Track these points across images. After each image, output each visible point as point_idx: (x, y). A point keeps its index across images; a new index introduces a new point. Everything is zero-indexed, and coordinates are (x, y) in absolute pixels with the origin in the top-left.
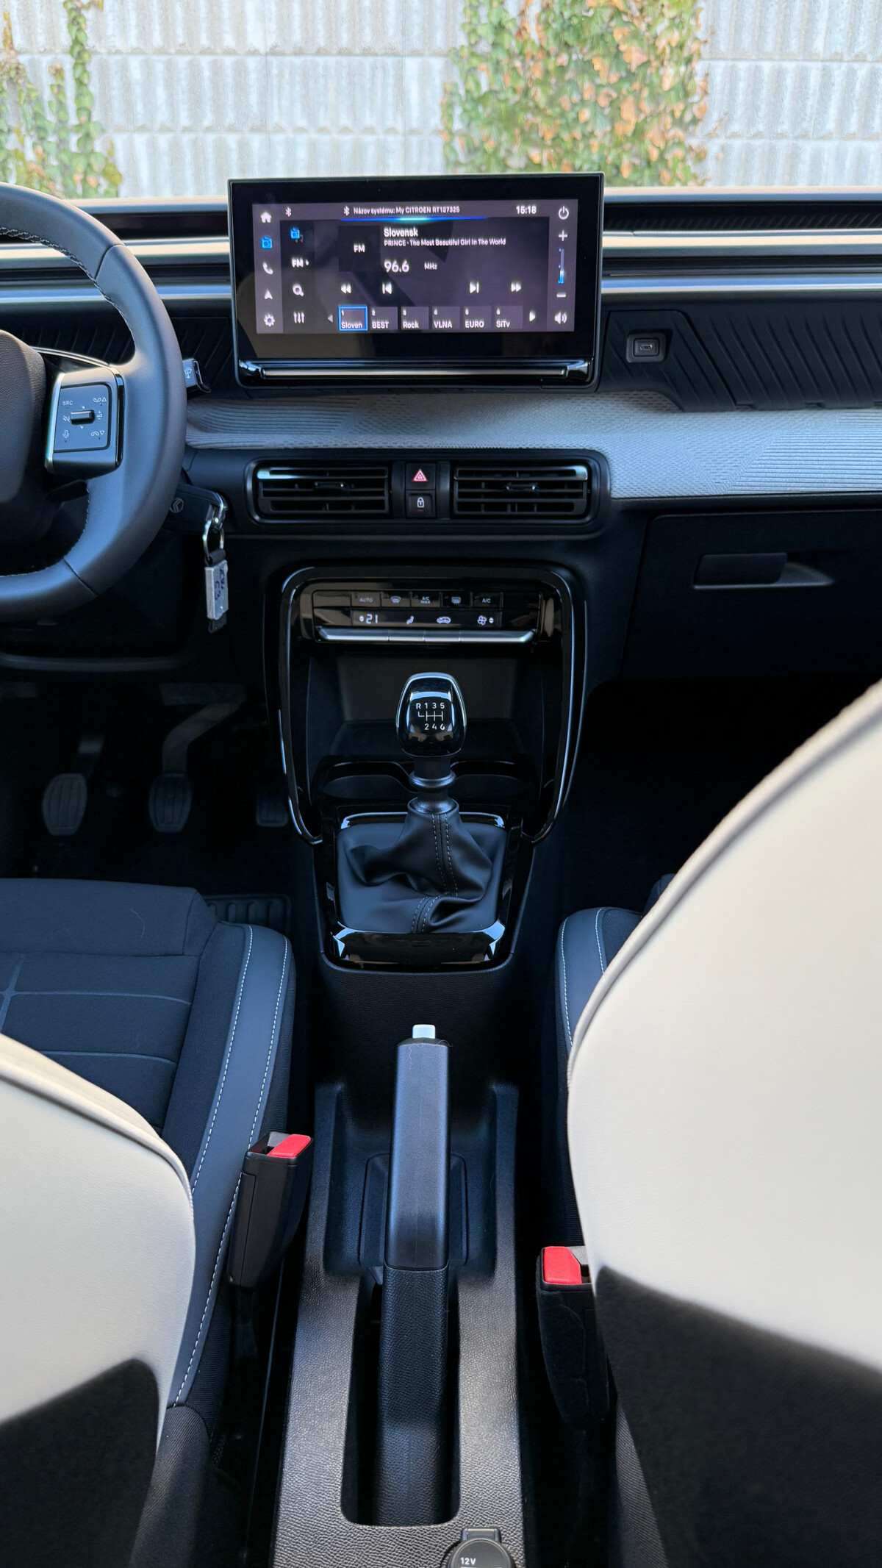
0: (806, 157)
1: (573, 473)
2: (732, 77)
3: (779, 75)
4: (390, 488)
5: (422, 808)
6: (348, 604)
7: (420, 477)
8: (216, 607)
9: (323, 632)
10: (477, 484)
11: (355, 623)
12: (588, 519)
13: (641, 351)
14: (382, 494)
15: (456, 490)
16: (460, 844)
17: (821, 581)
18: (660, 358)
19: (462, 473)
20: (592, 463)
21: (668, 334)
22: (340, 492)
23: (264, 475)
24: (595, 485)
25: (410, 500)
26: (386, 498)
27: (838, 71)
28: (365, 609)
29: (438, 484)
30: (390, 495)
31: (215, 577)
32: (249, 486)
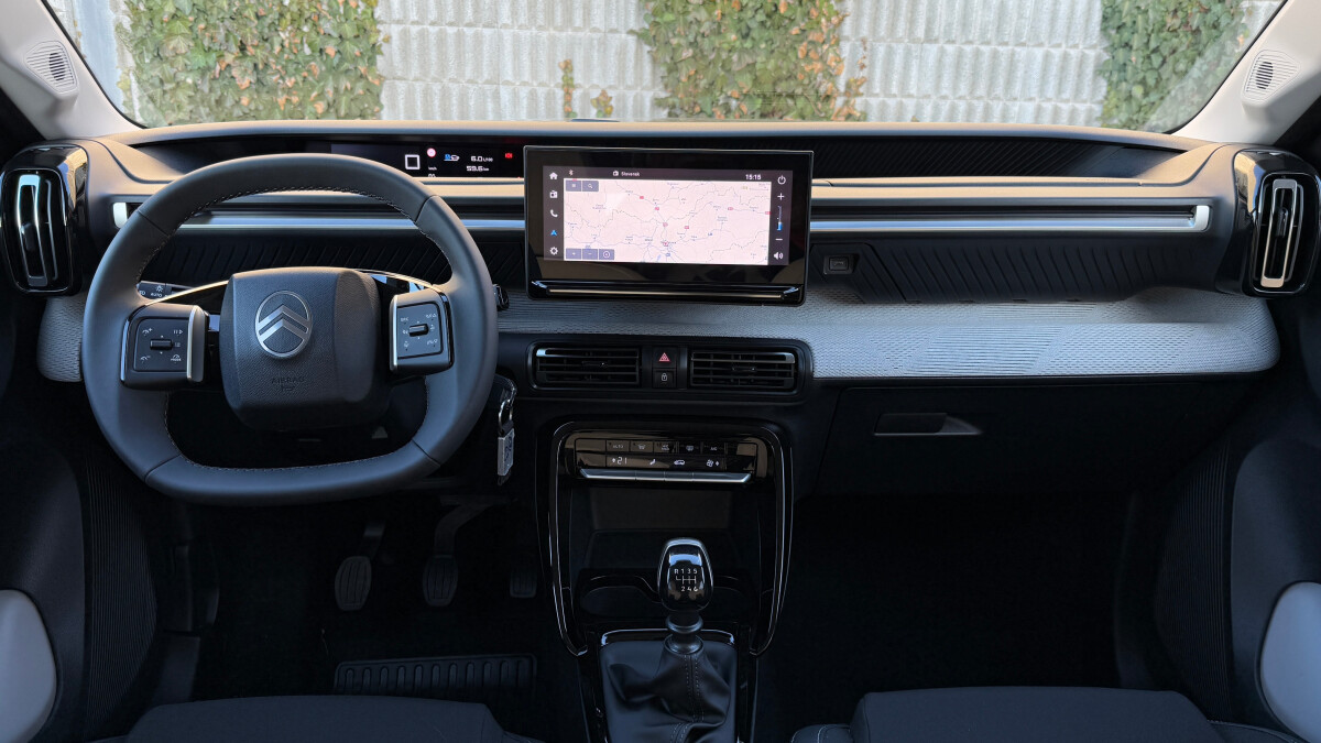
1: (783, 358)
4: (640, 364)
5: (675, 648)
6: (604, 450)
7: (664, 358)
8: (505, 465)
9: (583, 471)
10: (708, 364)
11: (609, 464)
12: (795, 392)
13: (836, 267)
14: (634, 370)
15: (692, 368)
16: (707, 678)
17: (973, 432)
18: (850, 271)
19: (697, 356)
20: (799, 352)
21: (856, 258)
22: (602, 369)
23: (541, 353)
24: (801, 366)
25: (656, 375)
26: (637, 373)
28: (617, 454)
29: (678, 362)
30: (640, 370)
31: (504, 442)
32: (530, 361)
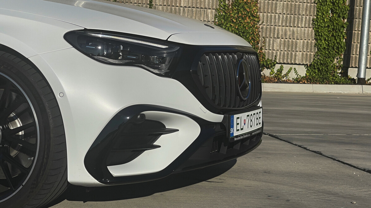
0: (276, 29)
2: (263, 16)
3: (271, 16)
27: (281, 16)
